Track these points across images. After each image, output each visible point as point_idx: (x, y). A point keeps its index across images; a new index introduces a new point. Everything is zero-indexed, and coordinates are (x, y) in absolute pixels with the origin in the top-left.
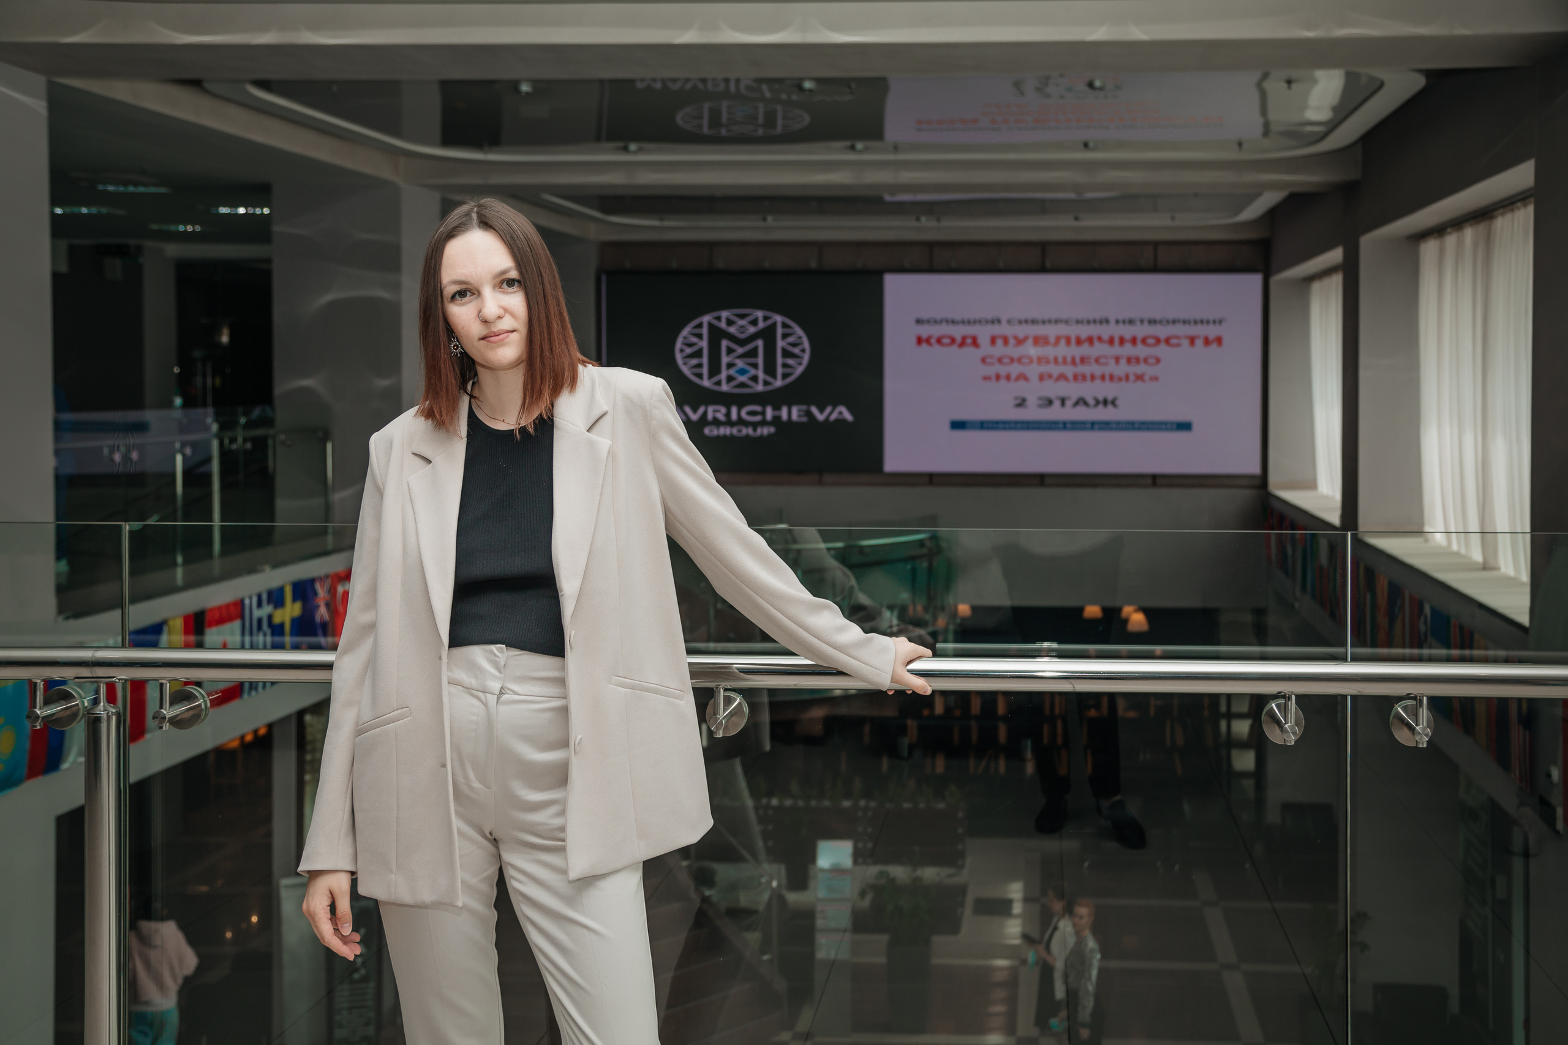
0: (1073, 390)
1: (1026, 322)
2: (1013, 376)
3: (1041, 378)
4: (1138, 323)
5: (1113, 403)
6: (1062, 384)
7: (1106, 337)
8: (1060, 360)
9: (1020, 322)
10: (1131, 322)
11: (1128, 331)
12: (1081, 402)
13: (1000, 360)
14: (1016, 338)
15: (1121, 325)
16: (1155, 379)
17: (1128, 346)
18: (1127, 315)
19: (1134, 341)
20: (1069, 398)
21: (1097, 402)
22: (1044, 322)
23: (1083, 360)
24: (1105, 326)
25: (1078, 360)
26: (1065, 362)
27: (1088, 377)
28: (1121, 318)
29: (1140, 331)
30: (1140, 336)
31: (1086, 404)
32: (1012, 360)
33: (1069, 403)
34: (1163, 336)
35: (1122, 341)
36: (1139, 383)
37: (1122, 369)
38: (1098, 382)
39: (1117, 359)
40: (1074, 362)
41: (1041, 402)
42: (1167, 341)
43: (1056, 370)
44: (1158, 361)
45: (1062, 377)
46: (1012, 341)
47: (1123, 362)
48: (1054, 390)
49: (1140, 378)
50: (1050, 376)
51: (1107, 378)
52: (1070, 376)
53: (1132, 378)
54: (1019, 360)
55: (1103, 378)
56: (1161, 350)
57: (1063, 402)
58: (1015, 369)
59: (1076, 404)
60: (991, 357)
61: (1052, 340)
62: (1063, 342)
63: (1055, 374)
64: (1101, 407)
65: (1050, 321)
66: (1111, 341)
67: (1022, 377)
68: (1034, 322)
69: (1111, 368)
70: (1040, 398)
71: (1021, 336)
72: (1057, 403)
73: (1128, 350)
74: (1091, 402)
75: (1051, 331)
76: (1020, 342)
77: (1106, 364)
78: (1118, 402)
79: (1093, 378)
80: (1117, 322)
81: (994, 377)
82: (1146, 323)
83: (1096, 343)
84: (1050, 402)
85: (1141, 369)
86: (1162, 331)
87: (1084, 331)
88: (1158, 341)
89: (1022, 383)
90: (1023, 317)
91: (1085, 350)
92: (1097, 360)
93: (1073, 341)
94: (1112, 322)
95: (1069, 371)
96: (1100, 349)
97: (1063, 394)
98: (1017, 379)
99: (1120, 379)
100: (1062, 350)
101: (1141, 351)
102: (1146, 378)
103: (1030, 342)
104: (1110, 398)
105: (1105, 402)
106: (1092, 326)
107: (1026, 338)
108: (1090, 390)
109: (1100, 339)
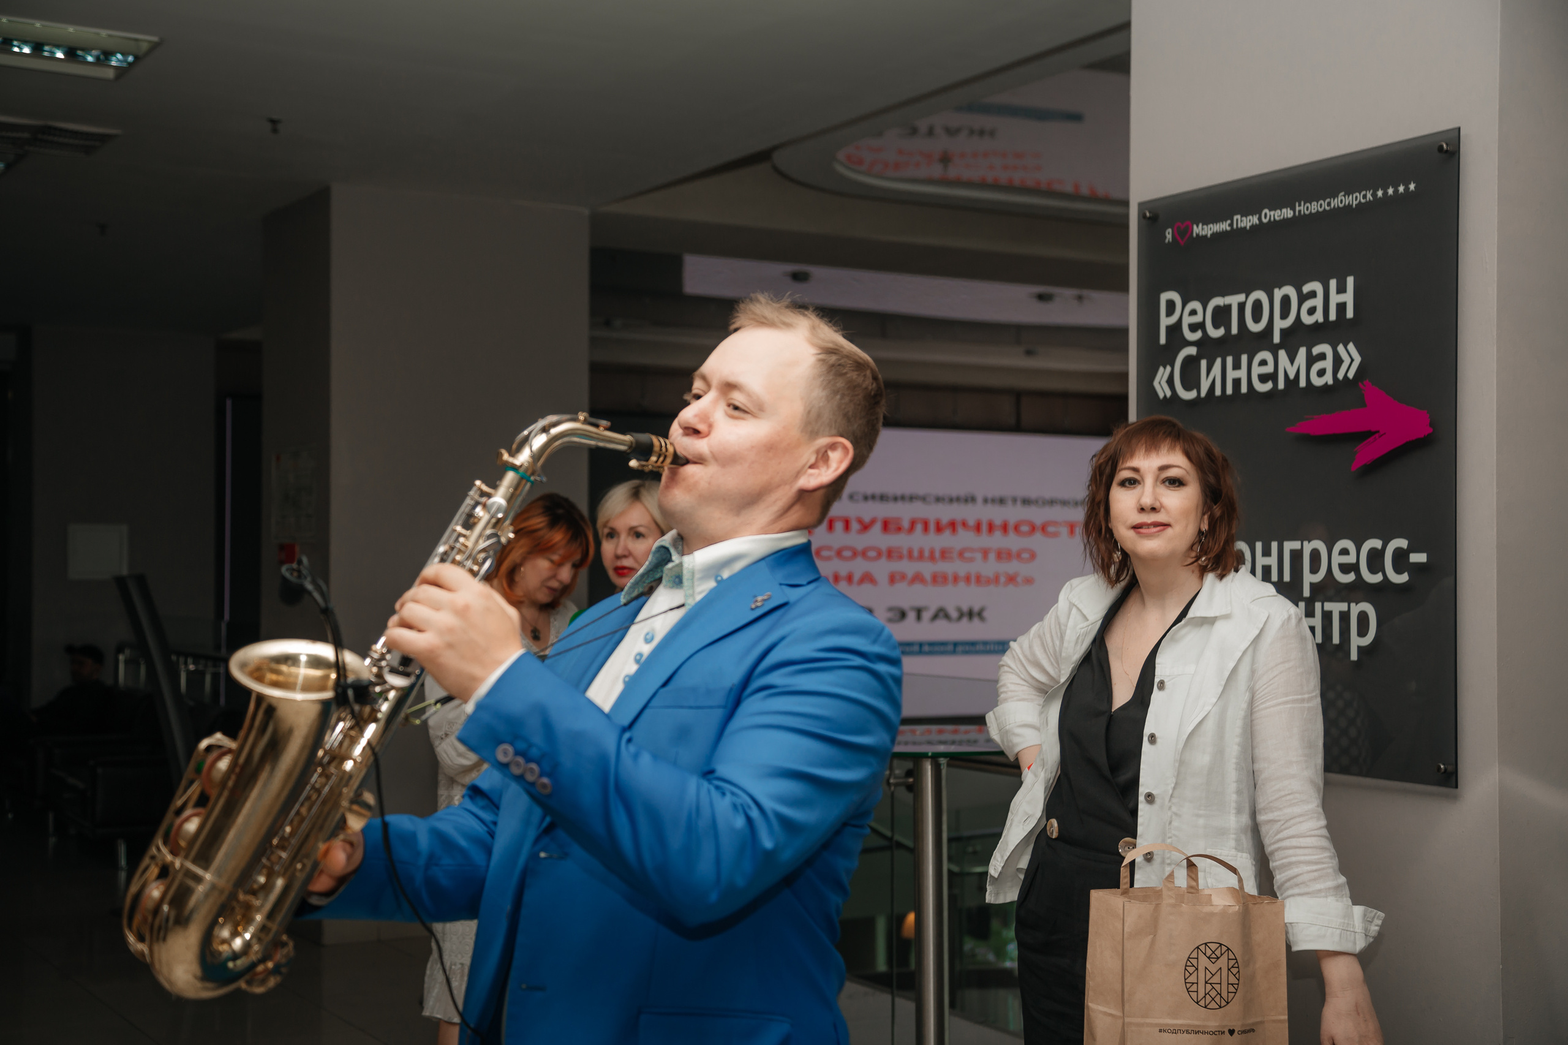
0: (931, 597)
1: (873, 497)
2: (857, 577)
3: (892, 579)
4: (1010, 502)
5: (980, 614)
6: (918, 587)
7: (971, 522)
8: (916, 554)
9: (866, 498)
10: (1002, 501)
11: (997, 514)
12: (941, 614)
13: (839, 553)
14: (860, 521)
15: (989, 506)
16: (1029, 581)
17: (998, 534)
18: (997, 493)
19: (1005, 528)
20: (926, 608)
21: (961, 615)
22: (896, 499)
23: (945, 554)
24: (970, 506)
25: (937, 554)
26: (921, 556)
27: (950, 578)
28: (990, 496)
29: (1013, 513)
30: (1012, 522)
31: (947, 616)
32: (855, 554)
33: (926, 616)
34: (1038, 522)
35: (991, 527)
36: (1011, 587)
37: (991, 567)
38: (962, 584)
39: (985, 553)
40: (932, 557)
41: (890, 615)
42: (1043, 529)
43: (908, 568)
44: (1033, 556)
45: (918, 578)
46: (855, 526)
47: (992, 556)
48: (908, 596)
49: (1011, 579)
50: (903, 577)
51: (973, 579)
52: (928, 577)
53: (1002, 579)
54: (864, 553)
55: (968, 579)
56: (1037, 541)
57: (919, 612)
58: (859, 567)
59: (935, 617)
60: (829, 548)
61: (906, 524)
62: (919, 527)
63: (910, 574)
64: (965, 620)
65: (903, 498)
66: (978, 528)
67: (868, 578)
68: (883, 498)
69: (979, 566)
70: (891, 609)
71: (867, 519)
72: (912, 616)
73: (997, 541)
74: (954, 614)
75: (904, 512)
76: (865, 527)
77: (971, 560)
78: (985, 614)
79: (956, 579)
80: (986, 501)
81: (831, 579)
82: (1019, 503)
83: (960, 530)
84: (903, 615)
85: (1012, 567)
86: (1037, 515)
87: (945, 513)
88: (1033, 529)
89: (867, 587)
90: (869, 492)
91: (946, 540)
92: (961, 554)
93: (932, 527)
94: (980, 500)
95: (927, 569)
96: (964, 539)
97: (919, 603)
98: (862, 581)
99: (988, 582)
100: (918, 540)
101: (1012, 542)
102: (1019, 579)
103: (878, 527)
104: (976, 609)
105: (971, 614)
106: (955, 506)
107: (873, 522)
108: (954, 597)
109: (964, 524)
